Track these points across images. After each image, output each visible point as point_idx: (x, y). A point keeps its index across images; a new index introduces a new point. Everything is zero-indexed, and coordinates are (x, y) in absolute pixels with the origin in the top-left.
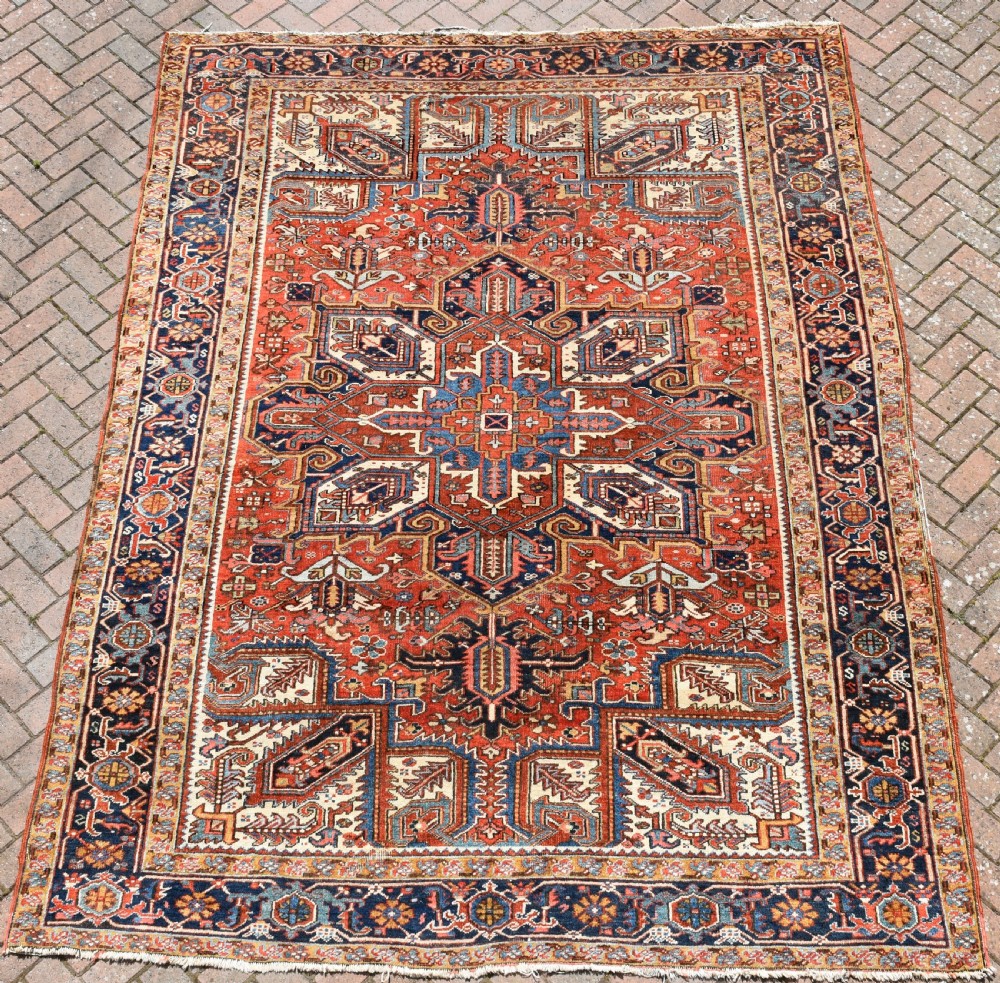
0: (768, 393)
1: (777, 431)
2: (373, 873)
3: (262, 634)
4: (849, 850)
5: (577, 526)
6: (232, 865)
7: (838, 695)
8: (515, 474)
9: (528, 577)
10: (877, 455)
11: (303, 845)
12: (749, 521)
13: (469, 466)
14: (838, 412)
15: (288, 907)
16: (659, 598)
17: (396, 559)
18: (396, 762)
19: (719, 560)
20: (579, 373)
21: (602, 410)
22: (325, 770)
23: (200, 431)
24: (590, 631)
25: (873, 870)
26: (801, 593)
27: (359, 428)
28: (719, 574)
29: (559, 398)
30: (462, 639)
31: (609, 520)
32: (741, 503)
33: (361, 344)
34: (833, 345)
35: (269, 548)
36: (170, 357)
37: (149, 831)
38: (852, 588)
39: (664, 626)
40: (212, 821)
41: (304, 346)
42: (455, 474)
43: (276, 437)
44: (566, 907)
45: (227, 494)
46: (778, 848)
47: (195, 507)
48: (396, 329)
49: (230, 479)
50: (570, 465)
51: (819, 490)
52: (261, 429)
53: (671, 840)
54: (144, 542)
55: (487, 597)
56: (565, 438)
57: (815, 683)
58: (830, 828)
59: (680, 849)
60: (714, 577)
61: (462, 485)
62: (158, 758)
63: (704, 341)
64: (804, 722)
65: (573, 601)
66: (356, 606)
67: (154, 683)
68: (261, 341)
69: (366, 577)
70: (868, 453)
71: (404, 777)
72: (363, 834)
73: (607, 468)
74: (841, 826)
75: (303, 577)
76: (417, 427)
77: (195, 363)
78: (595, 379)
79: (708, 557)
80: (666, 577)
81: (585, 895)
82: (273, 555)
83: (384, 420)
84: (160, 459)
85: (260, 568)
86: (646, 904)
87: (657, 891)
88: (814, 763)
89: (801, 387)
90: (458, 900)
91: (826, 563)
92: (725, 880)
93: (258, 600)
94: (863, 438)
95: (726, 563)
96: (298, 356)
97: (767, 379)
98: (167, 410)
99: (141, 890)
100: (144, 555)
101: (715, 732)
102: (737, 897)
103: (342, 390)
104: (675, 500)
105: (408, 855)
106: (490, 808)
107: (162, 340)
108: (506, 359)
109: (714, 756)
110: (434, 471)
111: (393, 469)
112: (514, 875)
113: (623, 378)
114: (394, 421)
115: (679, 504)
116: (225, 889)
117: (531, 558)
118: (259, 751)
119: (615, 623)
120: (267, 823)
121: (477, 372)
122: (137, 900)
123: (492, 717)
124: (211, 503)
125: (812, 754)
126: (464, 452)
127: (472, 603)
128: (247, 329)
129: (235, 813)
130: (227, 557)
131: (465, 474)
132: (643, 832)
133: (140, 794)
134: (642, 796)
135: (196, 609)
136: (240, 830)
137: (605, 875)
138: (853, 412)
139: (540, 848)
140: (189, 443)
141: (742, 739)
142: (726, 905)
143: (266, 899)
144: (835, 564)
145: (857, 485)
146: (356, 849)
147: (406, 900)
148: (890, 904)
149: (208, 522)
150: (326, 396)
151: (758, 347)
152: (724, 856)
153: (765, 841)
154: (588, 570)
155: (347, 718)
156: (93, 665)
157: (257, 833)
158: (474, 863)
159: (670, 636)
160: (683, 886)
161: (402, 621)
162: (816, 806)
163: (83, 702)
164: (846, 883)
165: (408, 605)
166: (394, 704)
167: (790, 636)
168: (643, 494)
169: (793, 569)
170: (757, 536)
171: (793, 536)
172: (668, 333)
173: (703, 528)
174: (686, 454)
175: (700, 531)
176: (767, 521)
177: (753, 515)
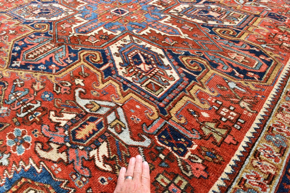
5: (98, 60)
8: (101, 28)
9: (41, 67)
12: (218, 123)
13: (87, 18)
16: (90, 127)
19: (163, 133)
20: (179, 13)
21: (175, 26)
24: (23, 115)
28: (153, 144)
29: (158, 15)
31: (119, 67)
32: (220, 107)
42: (78, 18)
50: (131, 36)
56: (142, 27)
60: (147, 143)
61: (75, 22)
63: (261, 28)
65: (41, 92)
73: (148, 46)
78: (184, 17)
79: (157, 125)
80: (111, 118)
95: (168, 138)
104: (172, 79)
110: (73, 15)
113: (200, 22)
115: (172, 83)
117: (56, 60)
126: (93, 14)
131: (81, 20)
154: (73, 82)
159: (60, 161)
168: (155, 66)
169: (230, 187)
170: (215, 135)
171: (251, 156)
172: (242, 19)
173: (174, 105)
174: (205, 62)
175: (170, 105)
176: (233, 129)
177: (224, 119)
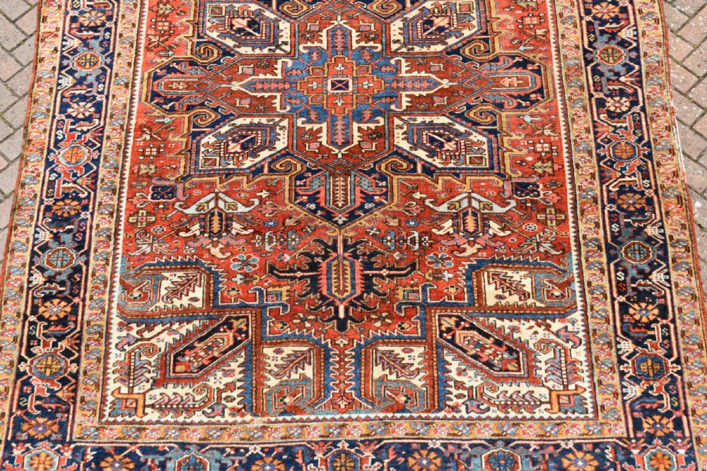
0: (554, 57)
1: (562, 87)
2: (252, 436)
3: (161, 255)
4: (622, 413)
5: (405, 165)
6: (144, 434)
7: (611, 293)
8: (355, 126)
9: (368, 206)
10: (641, 104)
11: (198, 417)
12: (540, 159)
13: (319, 121)
14: (610, 71)
15: (188, 464)
16: (470, 220)
17: (264, 194)
18: (268, 351)
19: (517, 190)
20: (405, 45)
21: (423, 74)
22: (214, 359)
23: (107, 97)
24: (417, 247)
25: (641, 429)
26: (582, 214)
27: (232, 92)
28: (517, 201)
29: (388, 65)
30: (317, 256)
31: (430, 160)
32: (534, 144)
33: (232, 26)
34: (606, 17)
35: (164, 187)
36: (80, 39)
37: (77, 409)
38: (622, 210)
39: (474, 242)
40: (127, 399)
41: (187, 28)
42: (308, 127)
43: (167, 101)
44: (402, 460)
45: (130, 147)
46: (566, 412)
47: (105, 157)
48: (259, 13)
49: (132, 134)
50: (399, 117)
51: (596, 133)
52: (155, 95)
53: (482, 407)
54: (66, 185)
55: (336, 222)
56: (394, 97)
57: (594, 284)
58: (607, 396)
59: (490, 414)
60: (513, 203)
61: (315, 135)
62: (83, 353)
63: (503, 17)
64: (585, 315)
65: (403, 224)
66: (234, 232)
67: (78, 295)
68: (153, 25)
69: (241, 209)
70: (634, 103)
71: (275, 362)
72: (244, 407)
73: (428, 119)
74: (616, 394)
75: (192, 210)
76: (278, 91)
77: (101, 43)
78: (417, 49)
79: (508, 187)
80: (475, 204)
81: (417, 450)
82: (168, 193)
83: (251, 86)
84: (76, 120)
85: (158, 204)
86: (465, 456)
87: (472, 446)
88: (593, 346)
89: (581, 52)
90: (319, 456)
91: (602, 190)
92: (525, 437)
93: (157, 229)
94: (630, 91)
95: (522, 192)
96: (182, 36)
97: (553, 46)
98: (80, 81)
99: (73, 454)
100: (66, 196)
101: (515, 323)
102: (535, 450)
103: (218, 62)
104: (482, 143)
105: (280, 422)
106: (342, 386)
107: (74, 26)
108: (346, 35)
109: (515, 342)
110: (292, 125)
111: (260, 124)
112: (362, 436)
113: (440, 48)
114: (259, 86)
115: (485, 147)
116: (138, 452)
117: (370, 191)
118: (162, 346)
119: (436, 240)
120: (170, 400)
121: (324, 45)
122: (70, 462)
123: (342, 315)
124: (118, 154)
125: (592, 339)
126: (316, 109)
127: (325, 228)
128: (141, 15)
129: (144, 394)
130: (131, 196)
131: (316, 127)
132: (460, 401)
133: (69, 381)
134: (459, 374)
135: (109, 237)
136: (148, 406)
137: (432, 435)
138: (623, 70)
139: (381, 415)
140: (98, 106)
141: (536, 328)
142: (526, 457)
143: (170, 459)
144: (609, 191)
145: (626, 128)
146: (239, 419)
147: (279, 456)
148: (655, 455)
149: (116, 169)
150: (205, 67)
151: (546, 21)
152: (524, 419)
153: (556, 407)
154: (414, 199)
155: (229, 318)
156: (29, 282)
157: (162, 408)
158: (330, 427)
159: (479, 250)
160: (493, 442)
161: (270, 242)
162: (596, 379)
163: (22, 311)
164: (620, 439)
165: (275, 230)
166: (266, 306)
167: (573, 248)
168: (457, 139)
169: (576, 195)
170: (546, 170)
171: (575, 170)
172: (474, 11)
173: (504, 165)
174: (490, 107)
175: (502, 167)
176: (554, 158)
177: (543, 154)
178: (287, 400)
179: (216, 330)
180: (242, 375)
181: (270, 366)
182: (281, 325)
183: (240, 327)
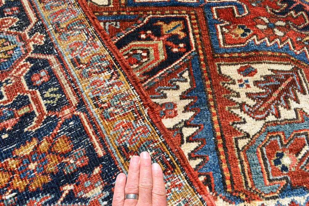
18: (229, 70)
71: (245, 89)
178: (286, 161)
179: (135, 36)
180: (190, 114)
181: (238, 95)
182: (242, 31)
183: (173, 32)
